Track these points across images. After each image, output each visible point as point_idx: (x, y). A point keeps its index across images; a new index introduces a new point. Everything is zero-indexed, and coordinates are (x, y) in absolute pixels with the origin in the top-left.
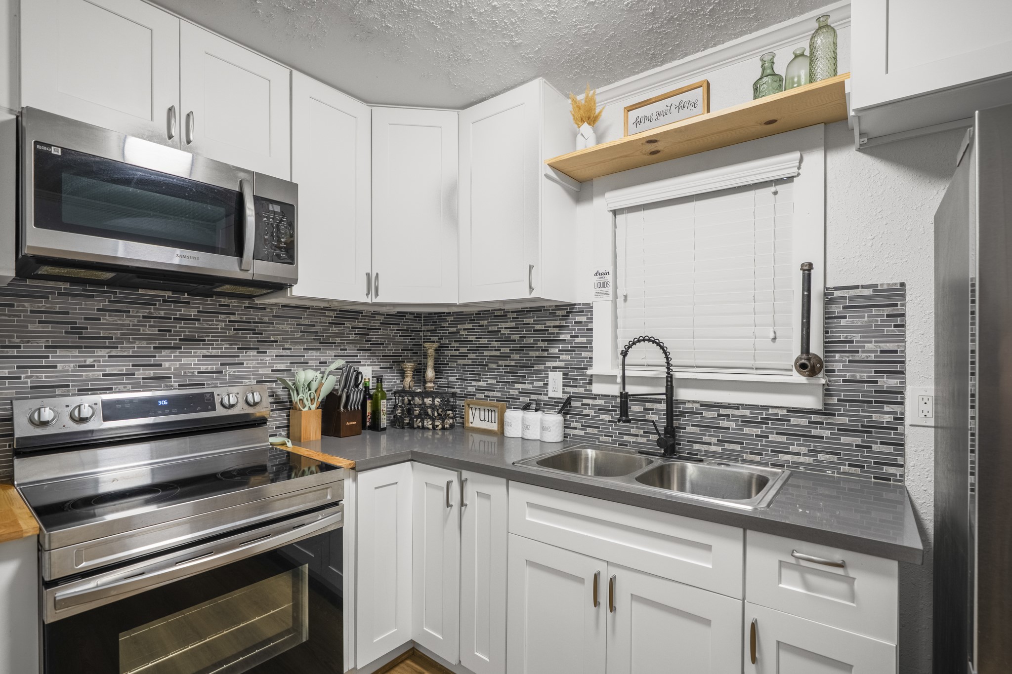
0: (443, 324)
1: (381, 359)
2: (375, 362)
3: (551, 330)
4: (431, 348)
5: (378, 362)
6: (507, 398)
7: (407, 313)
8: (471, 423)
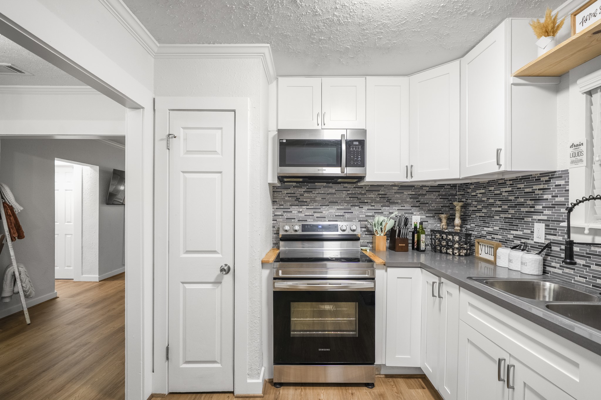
0: (469, 191)
1: (426, 212)
2: (423, 213)
3: (537, 192)
4: (458, 206)
5: (425, 213)
6: (506, 240)
7: (445, 185)
8: (480, 254)
